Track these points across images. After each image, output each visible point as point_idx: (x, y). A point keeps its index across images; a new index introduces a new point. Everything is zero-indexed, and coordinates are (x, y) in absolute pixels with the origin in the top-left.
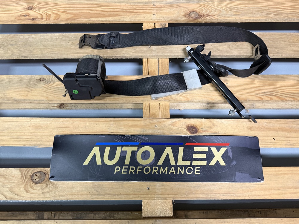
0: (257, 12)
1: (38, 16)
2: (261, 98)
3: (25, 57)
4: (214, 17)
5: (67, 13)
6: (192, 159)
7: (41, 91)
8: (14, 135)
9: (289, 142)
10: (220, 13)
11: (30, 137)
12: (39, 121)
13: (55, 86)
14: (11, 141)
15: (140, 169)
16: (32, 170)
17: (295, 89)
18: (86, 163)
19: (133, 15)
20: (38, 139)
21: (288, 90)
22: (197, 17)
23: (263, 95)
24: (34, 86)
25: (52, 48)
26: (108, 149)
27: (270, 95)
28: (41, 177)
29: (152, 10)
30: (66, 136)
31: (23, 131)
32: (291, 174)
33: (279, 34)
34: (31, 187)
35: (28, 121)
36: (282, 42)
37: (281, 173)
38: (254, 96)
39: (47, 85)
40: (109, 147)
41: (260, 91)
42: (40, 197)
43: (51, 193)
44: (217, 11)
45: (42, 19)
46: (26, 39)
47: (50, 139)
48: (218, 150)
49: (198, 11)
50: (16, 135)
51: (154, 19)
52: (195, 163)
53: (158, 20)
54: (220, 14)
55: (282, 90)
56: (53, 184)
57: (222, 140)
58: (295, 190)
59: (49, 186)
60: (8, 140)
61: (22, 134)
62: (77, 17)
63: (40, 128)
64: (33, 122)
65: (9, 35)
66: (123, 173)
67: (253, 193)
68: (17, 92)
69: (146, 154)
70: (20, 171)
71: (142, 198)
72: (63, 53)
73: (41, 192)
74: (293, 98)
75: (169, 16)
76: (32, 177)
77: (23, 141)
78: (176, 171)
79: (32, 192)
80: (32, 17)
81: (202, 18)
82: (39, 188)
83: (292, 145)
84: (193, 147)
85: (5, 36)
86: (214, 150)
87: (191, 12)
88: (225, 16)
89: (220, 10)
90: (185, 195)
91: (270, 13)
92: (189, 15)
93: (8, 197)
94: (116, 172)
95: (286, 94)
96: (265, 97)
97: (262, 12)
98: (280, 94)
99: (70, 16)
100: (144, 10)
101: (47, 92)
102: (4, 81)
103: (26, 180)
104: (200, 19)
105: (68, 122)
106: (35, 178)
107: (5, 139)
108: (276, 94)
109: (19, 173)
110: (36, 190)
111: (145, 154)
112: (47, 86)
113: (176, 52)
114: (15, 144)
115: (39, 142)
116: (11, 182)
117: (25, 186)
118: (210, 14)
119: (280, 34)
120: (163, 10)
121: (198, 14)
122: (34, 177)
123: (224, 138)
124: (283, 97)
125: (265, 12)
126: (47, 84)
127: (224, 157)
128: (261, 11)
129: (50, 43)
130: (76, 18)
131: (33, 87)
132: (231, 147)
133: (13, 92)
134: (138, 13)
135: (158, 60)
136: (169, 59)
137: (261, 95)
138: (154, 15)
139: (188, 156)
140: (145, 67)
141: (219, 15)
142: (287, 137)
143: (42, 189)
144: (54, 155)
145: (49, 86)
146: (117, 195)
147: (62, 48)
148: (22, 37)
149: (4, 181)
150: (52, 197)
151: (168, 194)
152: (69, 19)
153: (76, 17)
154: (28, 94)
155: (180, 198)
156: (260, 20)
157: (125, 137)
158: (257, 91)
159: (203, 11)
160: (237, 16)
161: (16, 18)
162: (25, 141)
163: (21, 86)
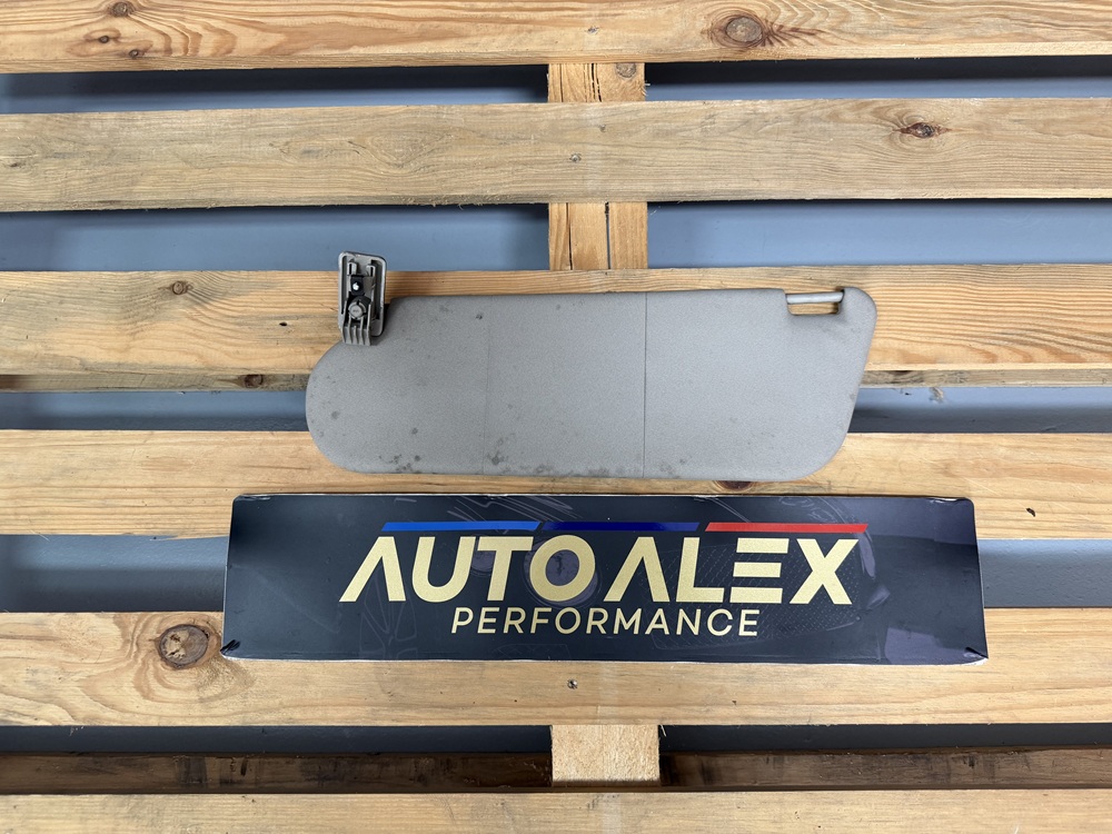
0: (987, 16)
1: (152, 39)
2: (988, 354)
3: (111, 202)
4: (819, 38)
5: (262, 26)
6: (729, 582)
7: (179, 331)
8: (89, 494)
9: (1085, 517)
10: (843, 22)
11: (147, 502)
12: (175, 444)
13: (227, 313)
14: (78, 517)
15: (541, 615)
16: (158, 622)
18: (352, 594)
19: (513, 32)
20: (173, 509)
22: (754, 37)
23: (996, 342)
24: (151, 313)
25: (210, 168)
26: (426, 546)
27: (1025, 343)
29: (585, 13)
30: (276, 501)
31: (118, 479)
32: (1085, 634)
33: (1071, 103)
34: (160, 680)
35: (135, 442)
36: (1080, 136)
37: (1049, 630)
38: (964, 346)
39: (198, 308)
40: (432, 540)
41: (987, 329)
42: (192, 713)
43: (230, 699)
44: (832, 12)
45: (169, 51)
46: (112, 132)
47: (218, 509)
48: (826, 550)
49: (761, 14)
50: (96, 494)
51: (591, 47)
52: (739, 595)
53: (608, 54)
54: (846, 26)
55: (1069, 322)
56: (236, 669)
57: (838, 511)
58: (1099, 693)
59: (223, 677)
60: (70, 514)
61: (119, 490)
62: (300, 45)
63: (180, 468)
64: (154, 449)
65: (48, 119)
66: (481, 630)
67: (946, 703)
68: (89, 337)
69: (563, 561)
70: (119, 624)
71: (550, 717)
75: (648, 36)
76: (160, 644)
77: (122, 517)
78: (672, 624)
79: (166, 695)
80: (129, 44)
81: (777, 45)
82: (187, 685)
83: (1097, 530)
84: (732, 539)
85: (32, 123)
86: (809, 547)
87: (732, 20)
88: (862, 35)
89: (844, 11)
90: (703, 709)
91: (1038, 18)
92: (725, 30)
93: (81, 715)
94: (458, 627)
95: (1082, 340)
96: (1004, 351)
97: (1006, 17)
98: (1060, 339)
99: (273, 40)
100: (555, 13)
101: (200, 333)
102: (42, 296)
103: (142, 655)
104: (768, 46)
105: (280, 447)
106: (172, 646)
107: (56, 510)
108: (1044, 340)
109: (115, 631)
110: (178, 689)
111: (561, 564)
112: (199, 312)
113: (674, 177)
114: (94, 526)
115: (179, 521)
116: (87, 661)
117: (137, 678)
118: (805, 27)
119: (1074, 106)
120: (625, 11)
121: (760, 25)
122: (167, 646)
123: (846, 503)
124: (1073, 351)
125: (1019, 15)
126: (198, 304)
127: (846, 573)
128: (1002, 13)
129: (201, 146)
130: (293, 46)
131: (147, 318)
132: (873, 536)
133: (77, 336)
134: (530, 27)
135: (607, 209)
136: (648, 202)
137: (992, 341)
138: (591, 30)
139: (715, 570)
140: (558, 235)
141: (841, 32)
142: (1080, 501)
143: (198, 688)
144: (235, 566)
145: (207, 313)
146: (464, 707)
147: (248, 166)
148: (97, 125)
149: (64, 659)
150: (235, 714)
151: (643, 706)
152: (270, 51)
153: (296, 42)
154: (132, 343)
155: (686, 718)
157: (489, 504)
158: (973, 328)
159: (780, 12)
160: (910, 33)
161: (70, 51)
162: (129, 517)
163: (105, 312)
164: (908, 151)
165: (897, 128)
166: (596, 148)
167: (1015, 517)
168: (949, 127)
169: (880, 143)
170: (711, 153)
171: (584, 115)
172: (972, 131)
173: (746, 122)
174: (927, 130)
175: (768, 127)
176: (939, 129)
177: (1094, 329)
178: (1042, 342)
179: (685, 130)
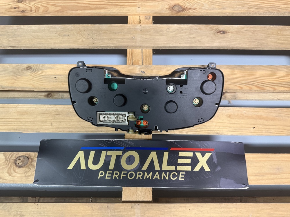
0: (238, 6)
1: (26, 8)
2: (240, 87)
3: (13, 47)
4: (196, 11)
5: (56, 5)
7: (27, 79)
9: (267, 129)
10: (202, 6)
11: (15, 123)
13: (41, 74)
16: (15, 155)
17: (274, 79)
19: (119, 8)
20: (22, 125)
21: (267, 80)
22: (180, 10)
23: (242, 84)
24: (21, 74)
25: (39, 39)
27: (250, 85)
28: (24, 161)
29: (137, 3)
31: (8, 116)
32: (268, 160)
34: (14, 171)
35: (13, 107)
36: (263, 34)
37: (258, 159)
38: (234, 85)
39: (33, 73)
41: (240, 81)
42: (23, 180)
44: (199, 4)
45: (31, 11)
46: (15, 29)
49: (181, 4)
50: (2, 120)
51: (139, 12)
53: (143, 13)
54: (203, 8)
55: (261, 79)
58: (272, 177)
59: (32, 170)
61: (8, 119)
62: (65, 10)
63: (25, 114)
64: (18, 109)
68: (4, 80)
70: (4, 155)
72: (50, 44)
73: (23, 175)
74: (272, 87)
75: (153, 9)
76: (15, 161)
77: (8, 126)
79: (15, 175)
80: (21, 9)
81: (185, 12)
82: (22, 172)
83: (270, 133)
87: (174, 6)
88: (207, 10)
89: (202, 4)
91: (251, 7)
92: (172, 8)
95: (265, 84)
96: (244, 86)
97: (243, 6)
98: (259, 84)
99: (58, 9)
100: (130, 4)
101: (33, 79)
103: (10, 164)
104: (183, 12)
105: (52, 109)
106: (18, 162)
108: (255, 84)
109: (3, 157)
110: (19, 173)
113: (159, 43)
114: (0, 129)
115: (24, 128)
117: (8, 170)
118: (193, 8)
119: (261, 27)
120: (148, 3)
121: (181, 7)
122: (17, 161)
124: (262, 87)
125: (246, 6)
126: (33, 72)
129: (37, 33)
130: (63, 10)
131: (20, 75)
134: (123, 6)
135: (142, 51)
136: (153, 50)
137: (241, 84)
138: (139, 8)
140: (129, 57)
141: (202, 9)
142: (266, 125)
143: (25, 173)
145: (36, 74)
147: (49, 38)
148: (11, 28)
152: (57, 11)
154: (15, 82)
156: (241, 13)
158: (237, 81)
159: (186, 4)
160: (219, 9)
161: (6, 10)
162: (10, 126)
163: (9, 74)
164: (219, 37)
165: (216, 32)
166: (139, 35)
167: (248, 129)
168: (229, 32)
169: (212, 35)
170: (168, 37)
171: (136, 27)
172: (235, 33)
173: (178, 30)
174: (224, 32)
175: (183, 31)
176: (226, 32)
177: (267, 81)
178: (254, 84)
179: (162, 31)
